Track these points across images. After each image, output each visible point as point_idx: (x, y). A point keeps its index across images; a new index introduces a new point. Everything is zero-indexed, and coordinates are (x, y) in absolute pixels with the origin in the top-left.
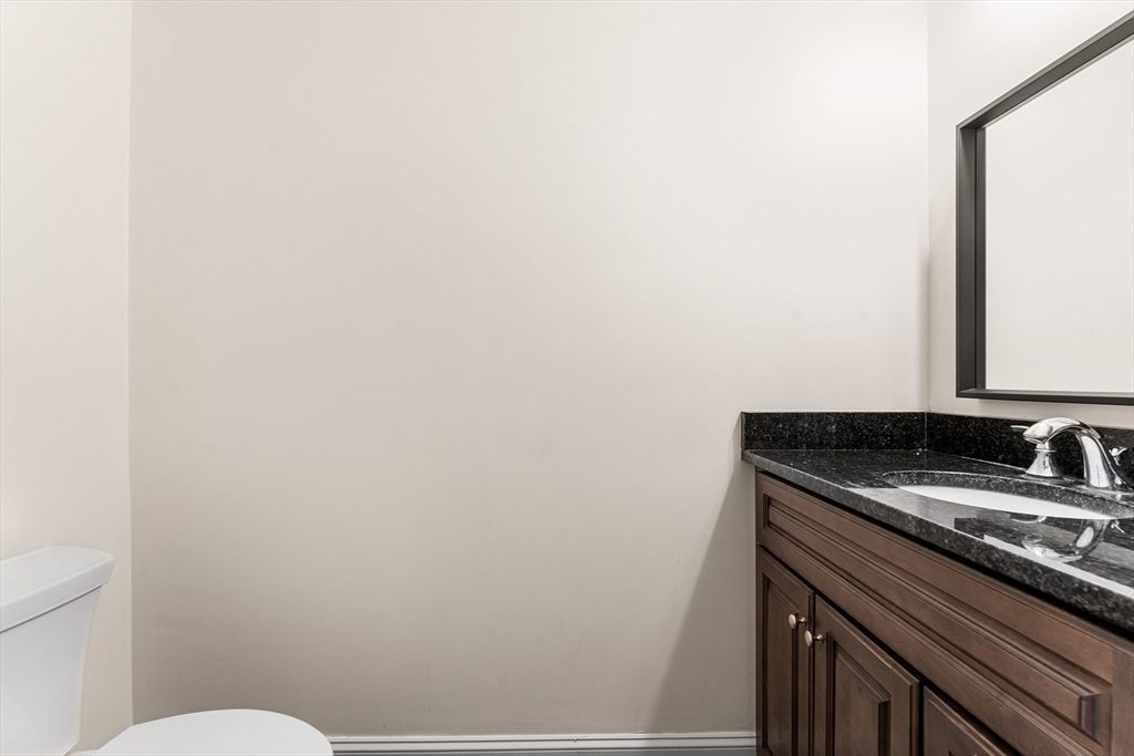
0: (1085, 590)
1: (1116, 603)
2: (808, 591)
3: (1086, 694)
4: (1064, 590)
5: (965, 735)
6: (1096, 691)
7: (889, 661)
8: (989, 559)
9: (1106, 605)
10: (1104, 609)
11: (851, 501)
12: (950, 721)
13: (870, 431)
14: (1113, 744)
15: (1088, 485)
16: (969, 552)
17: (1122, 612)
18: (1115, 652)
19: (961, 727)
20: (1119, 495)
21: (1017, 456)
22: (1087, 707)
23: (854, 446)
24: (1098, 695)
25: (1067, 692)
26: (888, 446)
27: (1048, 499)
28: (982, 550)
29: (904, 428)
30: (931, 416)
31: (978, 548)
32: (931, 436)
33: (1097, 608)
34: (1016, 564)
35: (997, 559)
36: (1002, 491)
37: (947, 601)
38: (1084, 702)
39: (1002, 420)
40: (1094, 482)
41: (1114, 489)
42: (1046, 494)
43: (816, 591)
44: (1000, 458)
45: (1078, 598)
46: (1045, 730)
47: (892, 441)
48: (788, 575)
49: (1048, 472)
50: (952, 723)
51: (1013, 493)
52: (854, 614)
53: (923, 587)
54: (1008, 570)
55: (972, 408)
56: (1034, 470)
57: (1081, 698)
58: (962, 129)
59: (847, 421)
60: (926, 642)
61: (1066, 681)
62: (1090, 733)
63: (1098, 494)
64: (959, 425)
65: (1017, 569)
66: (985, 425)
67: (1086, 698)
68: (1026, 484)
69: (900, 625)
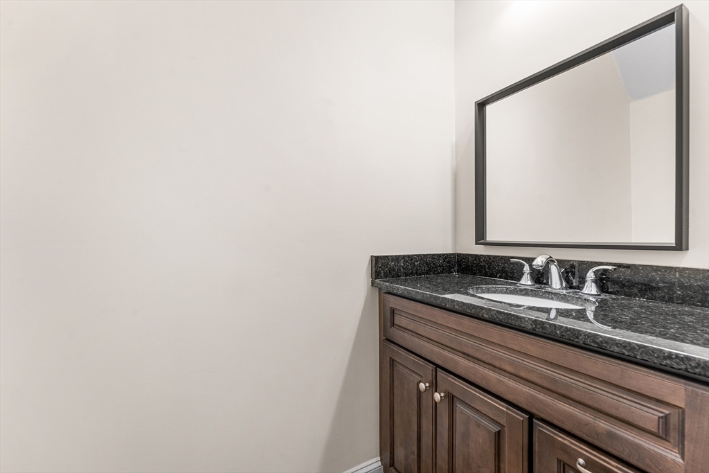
0: (674, 357)
1: (697, 363)
2: (431, 367)
3: (662, 415)
4: (656, 358)
5: (570, 447)
6: (667, 412)
7: (503, 406)
8: (594, 342)
9: (690, 365)
10: (689, 367)
11: (473, 310)
12: (557, 439)
13: (434, 264)
14: (686, 443)
15: (551, 287)
16: (577, 338)
17: (703, 368)
18: (686, 390)
19: (566, 442)
20: (564, 292)
21: (507, 274)
22: (662, 422)
23: (427, 273)
24: (669, 414)
25: (649, 415)
26: (442, 272)
27: (536, 296)
28: (589, 337)
29: (448, 262)
30: (459, 255)
31: (585, 335)
32: (460, 265)
33: (683, 367)
34: (617, 344)
35: (601, 342)
36: (513, 294)
37: (548, 366)
38: (661, 420)
39: (499, 256)
40: (554, 286)
41: (563, 289)
42: (535, 294)
43: (438, 366)
44: (498, 276)
45: (668, 362)
46: (632, 439)
47: (443, 269)
48: (412, 357)
49: (529, 283)
50: (559, 441)
51: (519, 295)
52: (472, 379)
53: (528, 359)
54: (611, 347)
55: (481, 250)
56: (523, 281)
57: (659, 418)
58: (478, 104)
59: (423, 258)
60: (533, 392)
61: (646, 409)
62: (664, 437)
63: (556, 291)
64: (476, 260)
65: (618, 347)
66: (490, 259)
67: (662, 417)
68: (525, 289)
69: (512, 383)
